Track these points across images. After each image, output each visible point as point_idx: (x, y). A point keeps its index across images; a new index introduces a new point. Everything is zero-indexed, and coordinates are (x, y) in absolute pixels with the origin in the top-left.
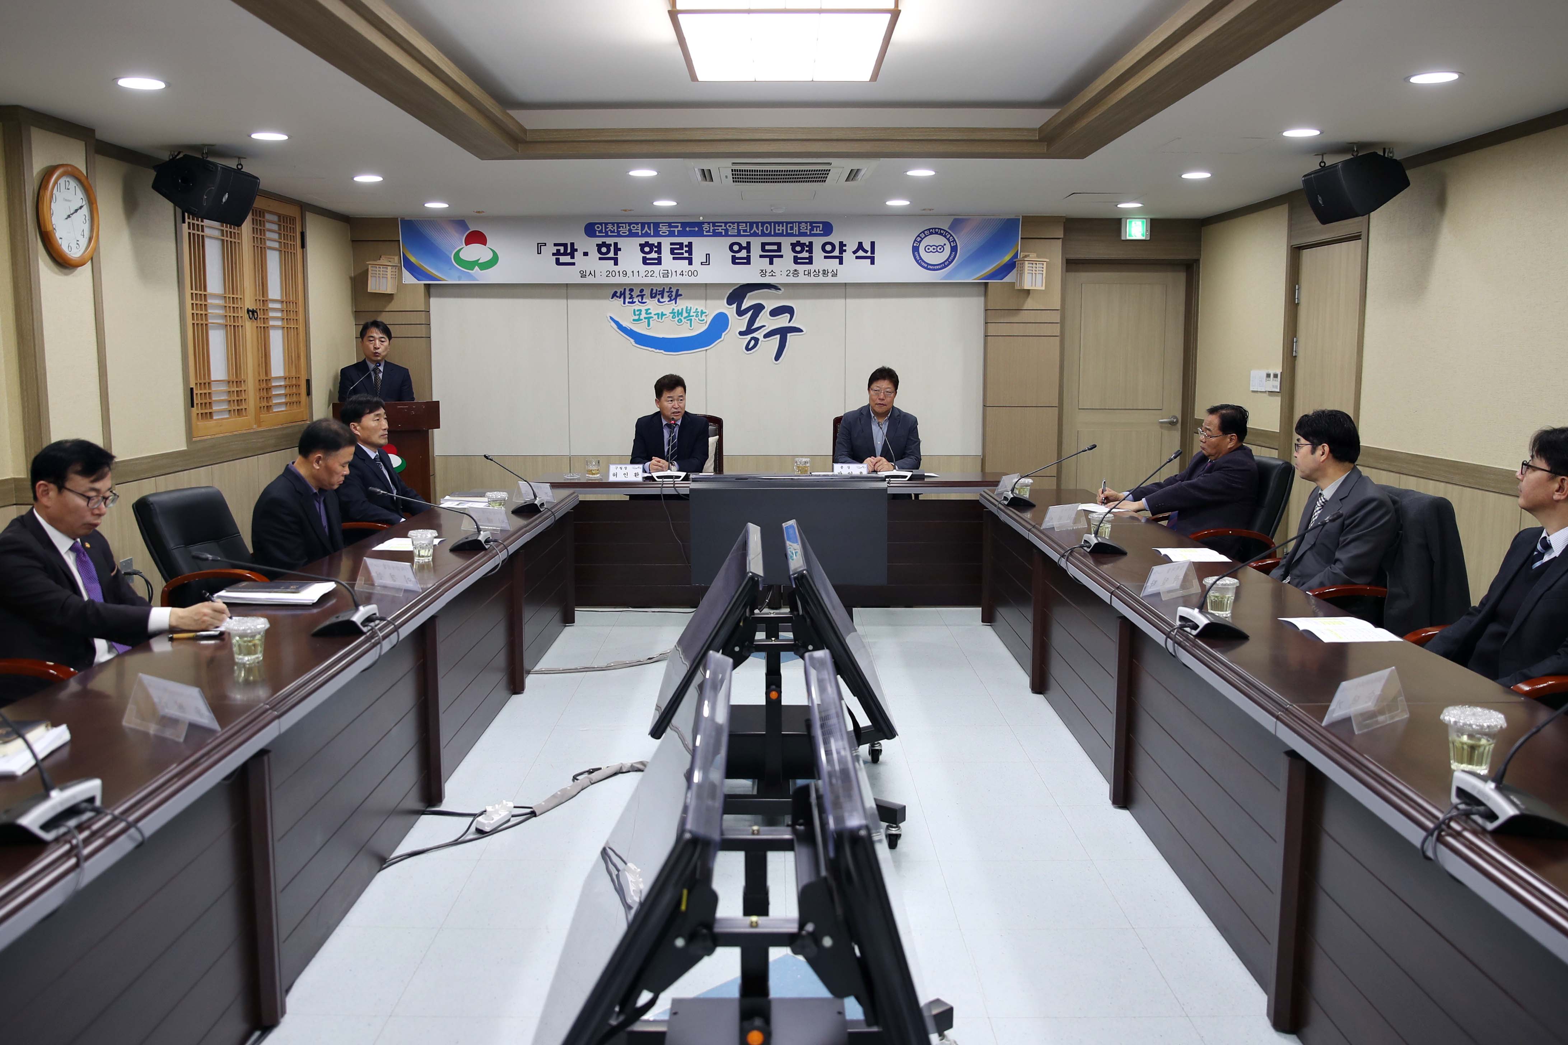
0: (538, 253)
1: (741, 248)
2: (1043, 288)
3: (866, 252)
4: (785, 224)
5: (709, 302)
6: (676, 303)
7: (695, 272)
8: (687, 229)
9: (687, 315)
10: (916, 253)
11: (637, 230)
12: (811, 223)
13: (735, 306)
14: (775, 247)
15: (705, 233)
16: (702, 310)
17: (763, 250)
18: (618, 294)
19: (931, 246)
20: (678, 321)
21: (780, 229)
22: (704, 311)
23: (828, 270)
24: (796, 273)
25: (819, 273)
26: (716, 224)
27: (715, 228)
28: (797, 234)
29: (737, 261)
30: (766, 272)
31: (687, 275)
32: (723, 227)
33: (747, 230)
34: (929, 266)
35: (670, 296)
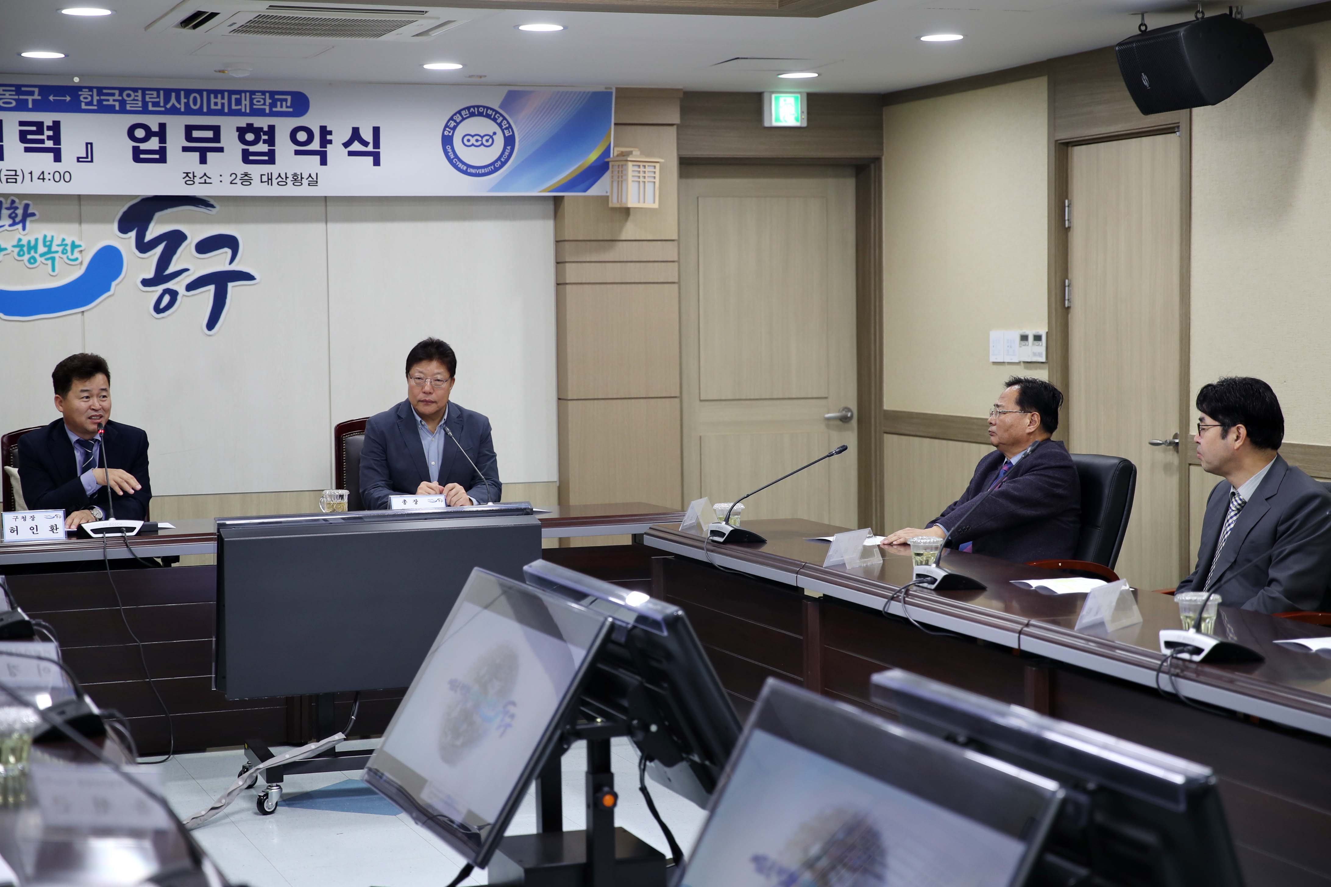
1: (149, 134)
2: (656, 206)
3: (365, 144)
4: (226, 94)
5: (84, 227)
6: (24, 229)
7: (67, 175)
8: (51, 98)
9: (45, 250)
10: (449, 148)
12: (272, 94)
13: (133, 234)
14: (210, 134)
15: (84, 107)
16: (73, 242)
17: (189, 138)
19: (473, 136)
20: (29, 261)
21: (218, 102)
22: (77, 243)
23: (301, 174)
24: (246, 179)
25: (287, 179)
26: (105, 91)
27: (102, 98)
28: (248, 111)
29: (142, 156)
30: (194, 176)
31: (51, 179)
32: (117, 97)
33: (159, 102)
34: (469, 169)
35: (13, 215)
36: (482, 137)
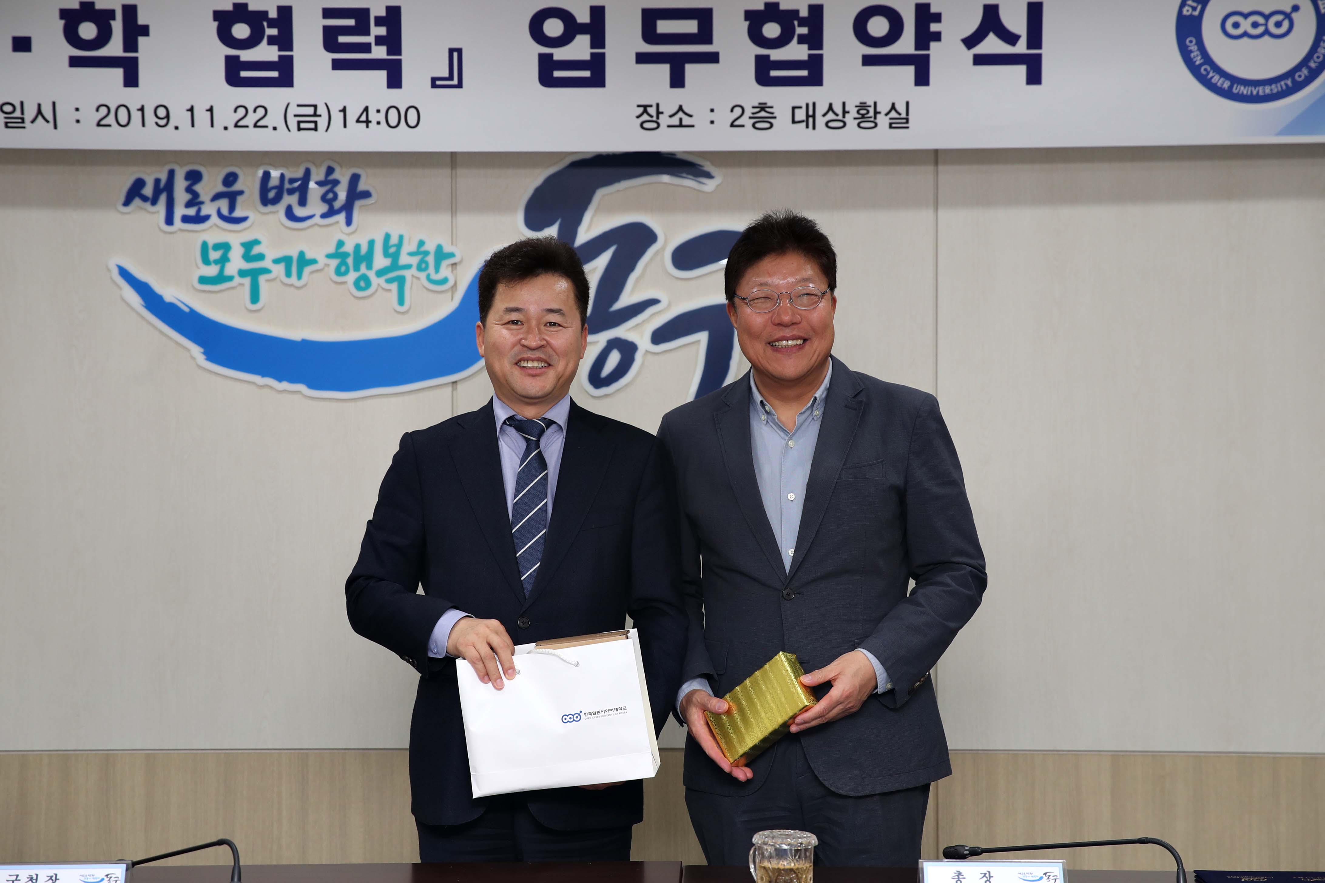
1: (572, 28)
3: (1011, 39)
5: (464, 220)
6: (349, 222)
7: (412, 112)
9: (387, 262)
10: (1191, 43)
13: (552, 233)
14: (690, 26)
16: (439, 248)
17: (650, 35)
18: (148, 191)
19: (1246, 16)
20: (357, 284)
22: (447, 249)
23: (875, 104)
24: (763, 116)
25: (847, 115)
29: (557, 74)
30: (659, 113)
31: (381, 123)
34: (1235, 86)
35: (330, 196)
36: (1267, 17)
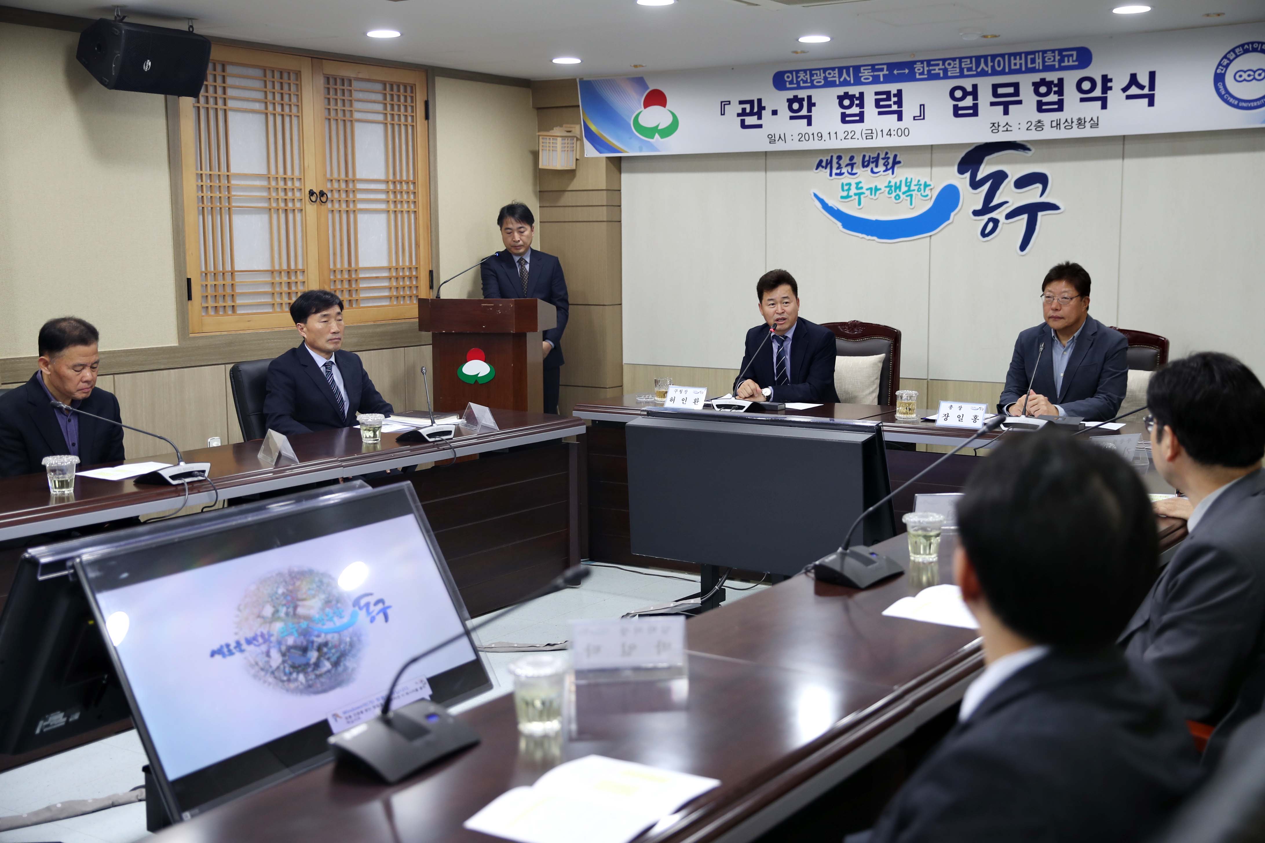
0: (722, 114)
3: (1142, 87)
4: (1023, 56)
5: (935, 170)
6: (893, 173)
7: (906, 131)
8: (895, 72)
9: (906, 189)
10: (1220, 85)
11: (833, 77)
12: (1061, 51)
13: (968, 175)
14: (1011, 90)
15: (918, 76)
16: (925, 183)
17: (995, 94)
18: (824, 164)
19: (1245, 72)
20: (895, 197)
21: (1017, 63)
22: (928, 183)
23: (1085, 118)
24: (1039, 125)
25: (1073, 123)
26: (932, 63)
27: (931, 68)
28: (1041, 68)
29: (960, 112)
30: (999, 126)
31: (896, 135)
32: (941, 67)
33: (972, 67)
34: (1241, 103)
35: (886, 163)
36: (1255, 72)
